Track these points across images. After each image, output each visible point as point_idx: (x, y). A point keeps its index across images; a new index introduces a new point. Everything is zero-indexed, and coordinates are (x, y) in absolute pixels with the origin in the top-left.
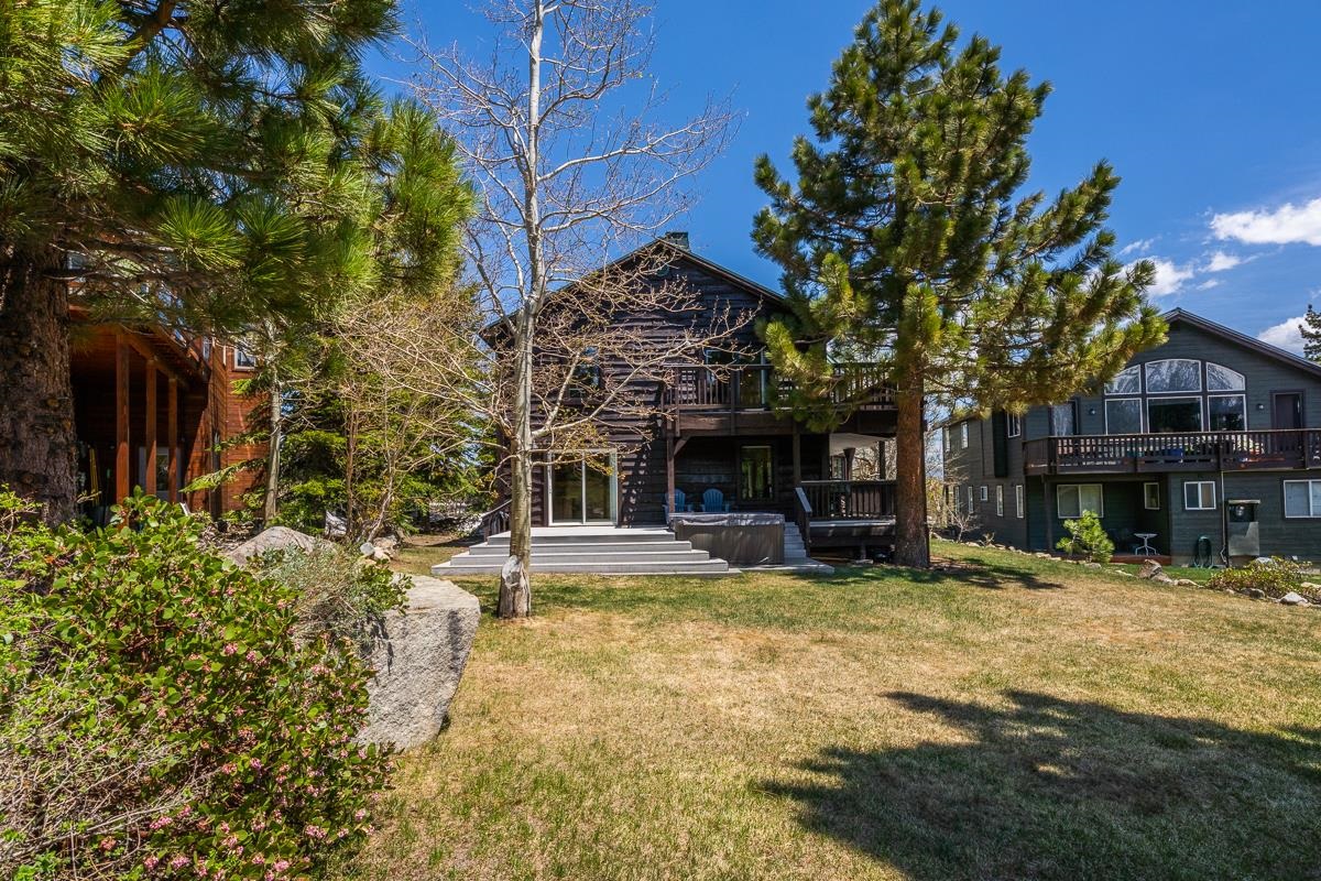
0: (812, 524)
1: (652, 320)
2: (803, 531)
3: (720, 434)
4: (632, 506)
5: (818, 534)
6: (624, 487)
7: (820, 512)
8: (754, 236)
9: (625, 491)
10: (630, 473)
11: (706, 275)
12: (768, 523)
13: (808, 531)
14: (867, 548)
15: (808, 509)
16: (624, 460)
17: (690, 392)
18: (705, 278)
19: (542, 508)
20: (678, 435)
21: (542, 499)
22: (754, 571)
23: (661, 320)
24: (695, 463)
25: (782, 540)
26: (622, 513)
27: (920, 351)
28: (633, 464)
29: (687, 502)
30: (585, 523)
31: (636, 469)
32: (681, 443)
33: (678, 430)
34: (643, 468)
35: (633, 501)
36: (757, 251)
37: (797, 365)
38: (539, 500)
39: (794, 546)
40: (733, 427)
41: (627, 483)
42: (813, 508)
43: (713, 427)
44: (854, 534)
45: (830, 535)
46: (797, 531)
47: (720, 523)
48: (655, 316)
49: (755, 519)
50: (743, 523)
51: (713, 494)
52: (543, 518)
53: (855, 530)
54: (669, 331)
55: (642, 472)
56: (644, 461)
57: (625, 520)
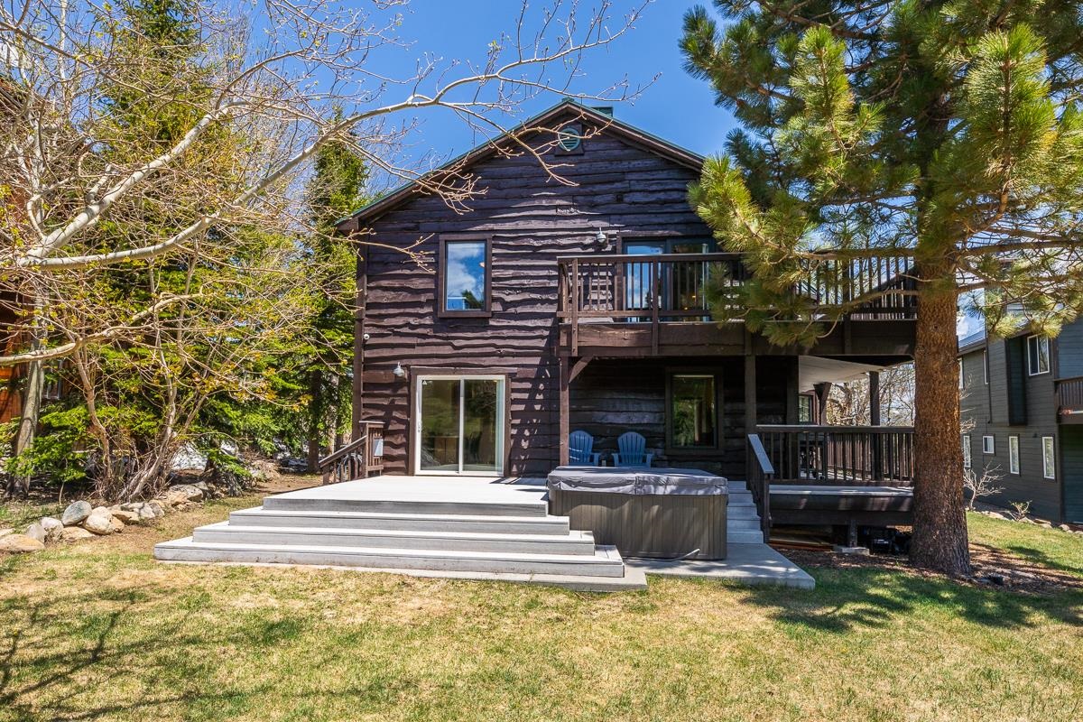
0: (775, 489)
1: (556, 207)
2: (758, 501)
3: (636, 354)
4: (524, 451)
5: (781, 505)
6: (514, 426)
7: (786, 472)
8: (684, 46)
9: (514, 432)
10: (522, 407)
11: (627, 147)
12: (701, 492)
13: (767, 502)
14: (860, 530)
15: (767, 467)
16: (514, 391)
17: (603, 301)
18: (627, 151)
19: (407, 451)
20: (575, 354)
21: (408, 440)
22: (671, 577)
23: (567, 207)
24: (608, 396)
25: (724, 520)
26: (510, 462)
27: (999, 179)
28: (526, 396)
29: (595, 448)
30: (461, 472)
31: (531, 402)
32: (581, 365)
33: (575, 346)
34: (539, 402)
35: (525, 444)
36: (690, 69)
37: (753, 229)
38: (404, 440)
39: (746, 524)
40: (654, 342)
41: (517, 421)
42: (775, 464)
43: (626, 344)
44: (842, 507)
45: (802, 507)
46: (749, 499)
47: (622, 489)
48: (558, 202)
49: (681, 485)
50: (661, 491)
51: (631, 439)
52: (407, 464)
53: (843, 501)
54: (578, 221)
55: (538, 407)
56: (540, 392)
57: (514, 469)
